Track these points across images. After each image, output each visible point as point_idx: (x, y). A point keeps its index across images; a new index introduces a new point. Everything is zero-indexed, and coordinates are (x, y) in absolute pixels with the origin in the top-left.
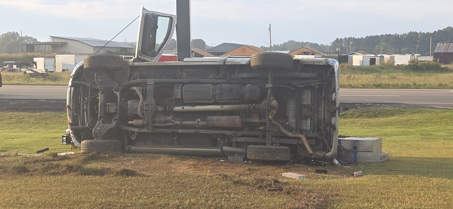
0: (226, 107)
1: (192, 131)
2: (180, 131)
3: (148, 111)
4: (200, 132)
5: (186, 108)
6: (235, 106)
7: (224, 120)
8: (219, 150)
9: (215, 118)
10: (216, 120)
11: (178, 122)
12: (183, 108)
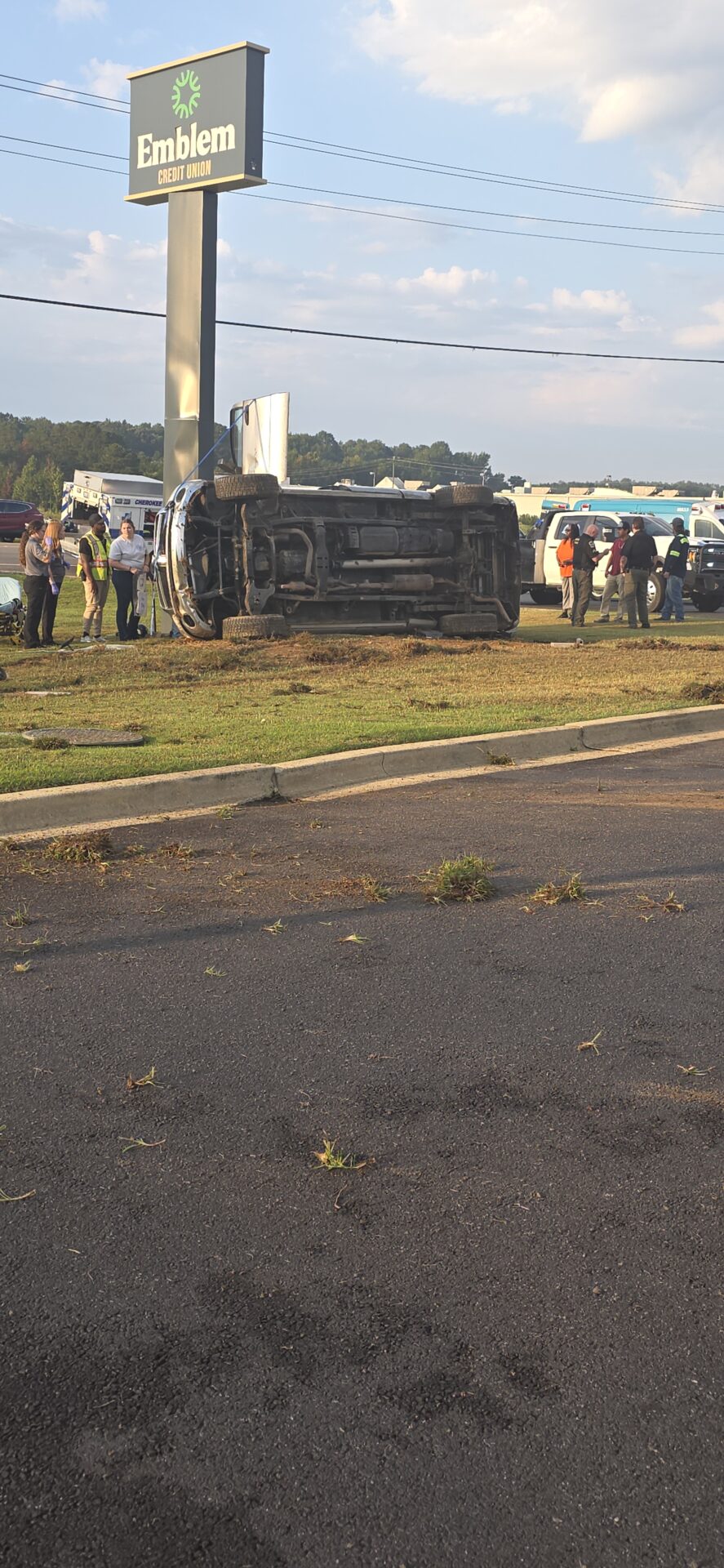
0: (417, 561)
1: (377, 598)
2: (362, 598)
3: (322, 567)
4: (388, 599)
5: (362, 563)
6: (429, 561)
7: (415, 581)
8: (405, 625)
9: (406, 577)
10: (408, 581)
11: (354, 585)
12: (356, 563)
